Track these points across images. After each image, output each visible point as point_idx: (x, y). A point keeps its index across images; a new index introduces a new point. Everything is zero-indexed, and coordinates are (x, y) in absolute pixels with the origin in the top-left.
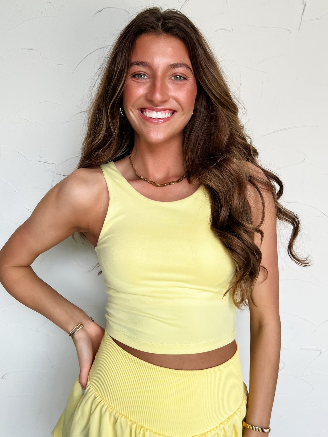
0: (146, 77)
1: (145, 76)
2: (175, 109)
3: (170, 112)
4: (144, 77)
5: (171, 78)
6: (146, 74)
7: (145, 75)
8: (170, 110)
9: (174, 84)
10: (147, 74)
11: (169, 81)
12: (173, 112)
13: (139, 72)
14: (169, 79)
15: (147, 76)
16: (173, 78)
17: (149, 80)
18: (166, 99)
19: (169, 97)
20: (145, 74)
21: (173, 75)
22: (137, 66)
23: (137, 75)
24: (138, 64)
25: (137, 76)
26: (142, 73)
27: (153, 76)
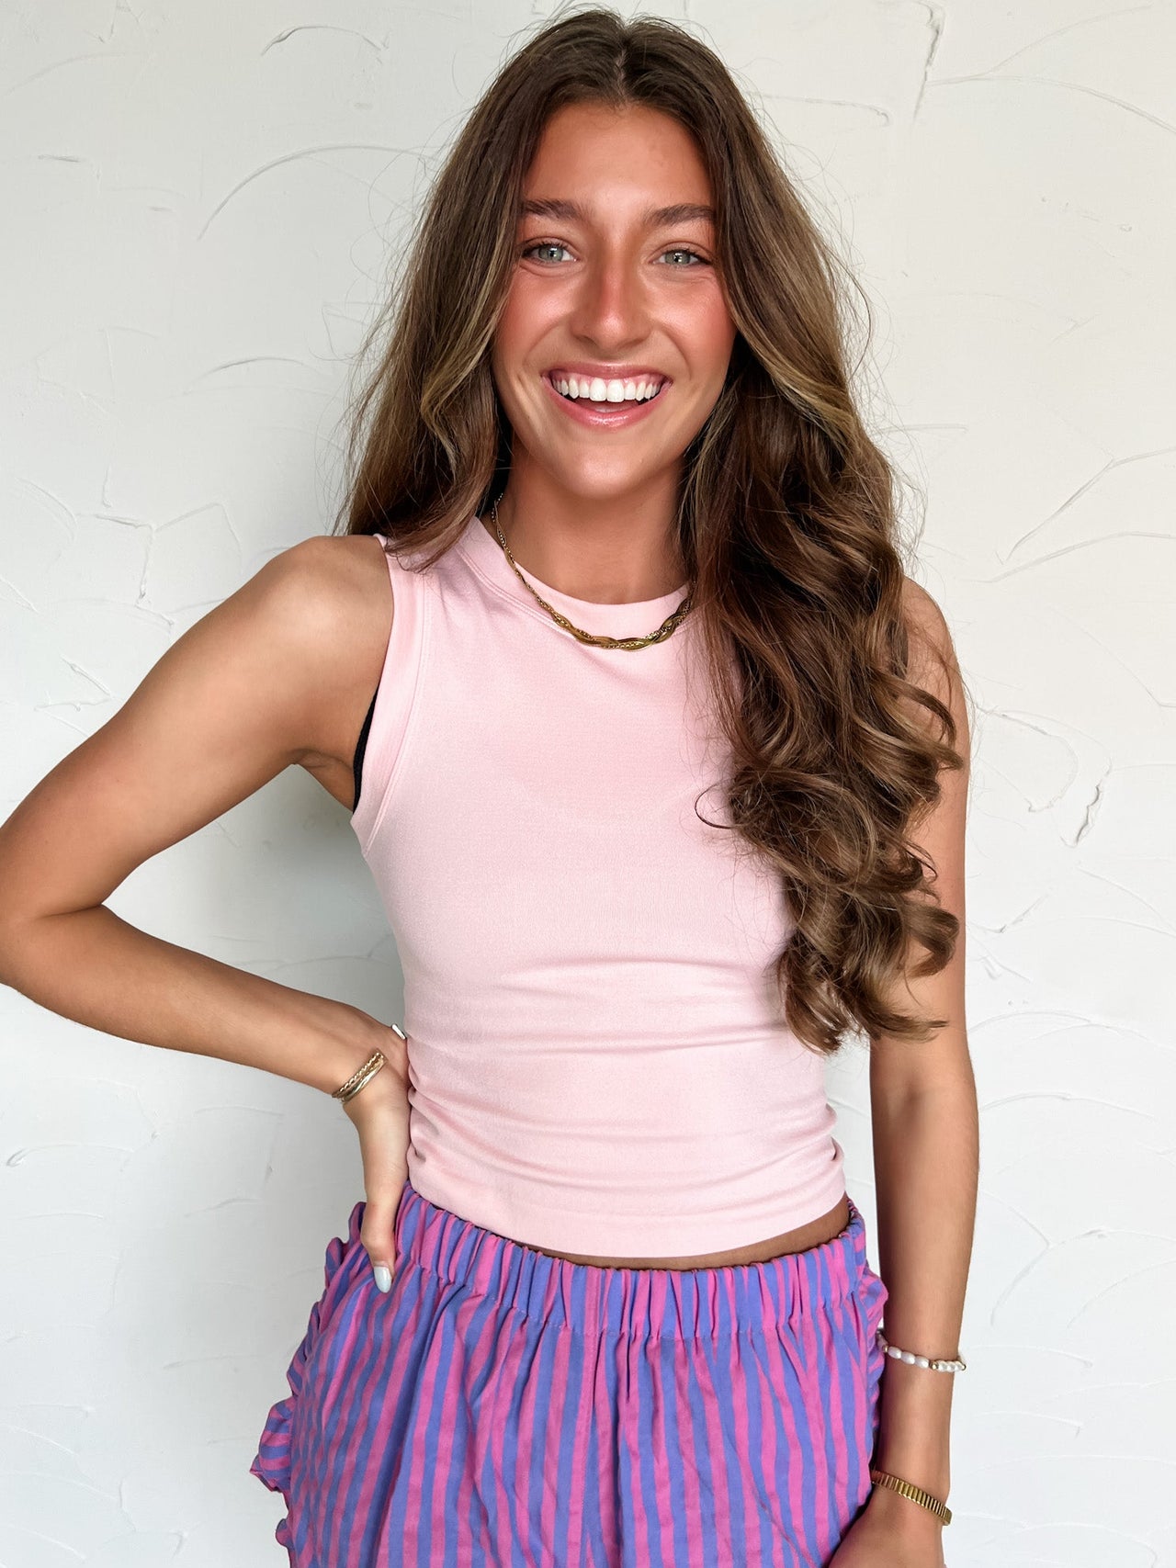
0: (566, 257)
1: (565, 252)
2: (666, 370)
3: (653, 379)
4: (562, 255)
5: (657, 258)
6: (570, 247)
7: (565, 248)
8: (652, 372)
9: (668, 278)
10: (571, 244)
11: (652, 268)
12: (663, 380)
13: (545, 240)
14: (651, 262)
15: (571, 253)
16: (662, 259)
17: (579, 266)
18: (640, 331)
19: (652, 326)
20: (565, 244)
21: (665, 250)
22: (537, 217)
23: (537, 250)
24: (539, 209)
25: (536, 252)
26: (555, 241)
27: (596, 254)
